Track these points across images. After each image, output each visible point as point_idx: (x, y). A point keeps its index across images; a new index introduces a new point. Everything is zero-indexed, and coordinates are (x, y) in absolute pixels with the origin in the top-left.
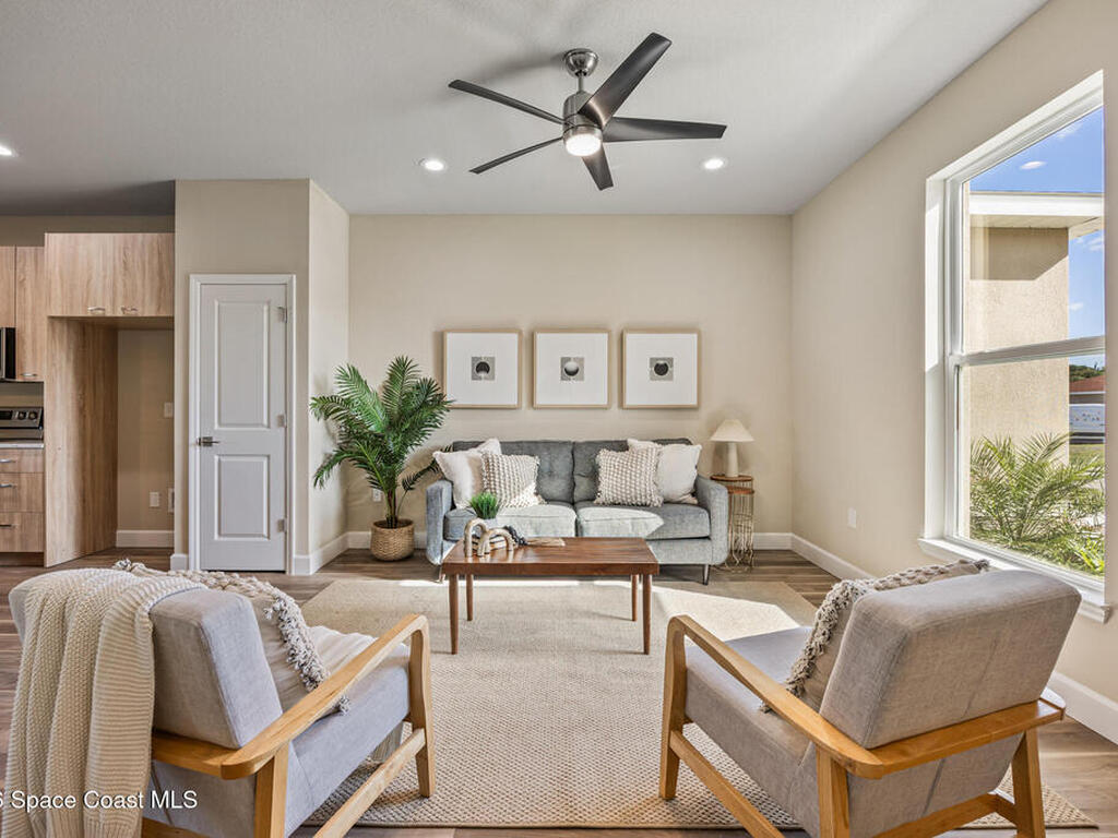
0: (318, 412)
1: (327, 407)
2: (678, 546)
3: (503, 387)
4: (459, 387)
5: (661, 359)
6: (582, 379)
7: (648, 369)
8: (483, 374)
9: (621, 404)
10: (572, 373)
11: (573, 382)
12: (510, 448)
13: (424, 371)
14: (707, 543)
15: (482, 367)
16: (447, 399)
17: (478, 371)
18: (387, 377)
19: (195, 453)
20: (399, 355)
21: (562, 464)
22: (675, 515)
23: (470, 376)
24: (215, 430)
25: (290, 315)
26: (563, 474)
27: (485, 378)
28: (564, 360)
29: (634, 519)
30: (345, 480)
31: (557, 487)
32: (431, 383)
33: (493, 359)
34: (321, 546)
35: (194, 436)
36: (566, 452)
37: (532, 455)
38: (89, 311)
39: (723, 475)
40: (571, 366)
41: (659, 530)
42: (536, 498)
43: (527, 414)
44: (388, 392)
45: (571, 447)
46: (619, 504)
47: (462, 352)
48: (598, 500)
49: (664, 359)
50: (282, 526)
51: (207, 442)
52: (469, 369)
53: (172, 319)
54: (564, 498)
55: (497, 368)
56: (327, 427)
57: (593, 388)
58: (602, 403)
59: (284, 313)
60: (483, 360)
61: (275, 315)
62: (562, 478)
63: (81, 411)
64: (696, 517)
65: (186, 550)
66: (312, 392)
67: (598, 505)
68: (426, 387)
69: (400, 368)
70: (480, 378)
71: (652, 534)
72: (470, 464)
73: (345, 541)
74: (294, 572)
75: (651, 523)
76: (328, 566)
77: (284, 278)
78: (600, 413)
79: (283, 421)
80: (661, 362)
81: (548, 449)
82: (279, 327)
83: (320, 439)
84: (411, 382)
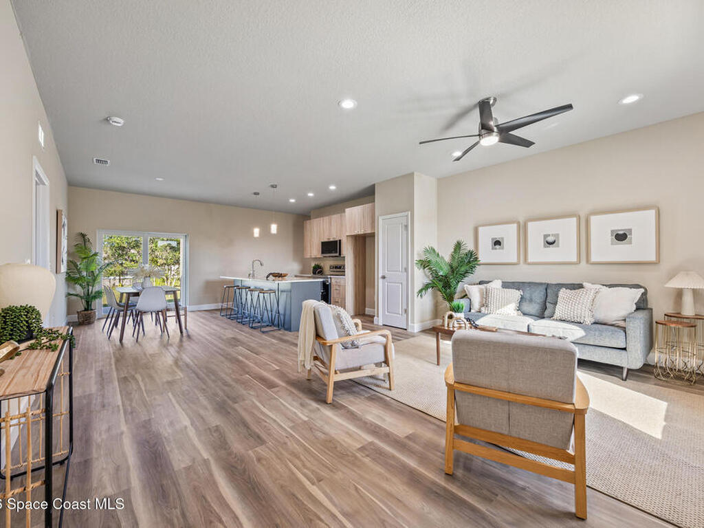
0: (419, 267)
1: (424, 264)
2: (599, 350)
3: (509, 253)
4: (485, 254)
5: (620, 230)
6: (559, 246)
7: (610, 239)
8: (497, 247)
9: (588, 261)
10: (551, 243)
11: (551, 248)
12: (506, 285)
13: (469, 246)
14: (624, 352)
15: (497, 243)
16: (479, 259)
17: (495, 245)
18: (453, 250)
19: (381, 280)
20: (458, 239)
21: (538, 295)
22: (596, 330)
23: (491, 247)
24: (387, 273)
25: (408, 228)
26: (538, 301)
27: (499, 249)
28: (546, 236)
29: (564, 329)
30: (435, 296)
31: (534, 308)
32: (472, 252)
33: (503, 238)
34: (422, 322)
35: (380, 275)
36: (542, 288)
37: (519, 290)
38: (356, 233)
39: (679, 313)
40: (550, 239)
41: (581, 338)
42: (516, 312)
43: (523, 267)
44: (453, 257)
45: (544, 287)
46: (564, 321)
47: (487, 235)
48: (555, 317)
49: (624, 230)
50: (406, 311)
51: (384, 277)
52: (490, 244)
53: (374, 233)
54: (537, 315)
55: (505, 243)
56: (425, 272)
57: (567, 251)
58: (573, 261)
59: (406, 226)
60: (498, 239)
61: (403, 227)
62: (538, 303)
63: (355, 266)
64: (613, 334)
65: (378, 317)
66: (416, 258)
67: (554, 319)
68: (471, 254)
69: (458, 246)
70: (496, 249)
71: (577, 339)
72: (480, 291)
73: (435, 323)
74: (409, 330)
75: (577, 333)
76: (425, 331)
77: (406, 213)
78: (571, 266)
79: (406, 270)
80: (621, 232)
81: (529, 287)
82: (405, 232)
83: (420, 277)
84: (463, 252)
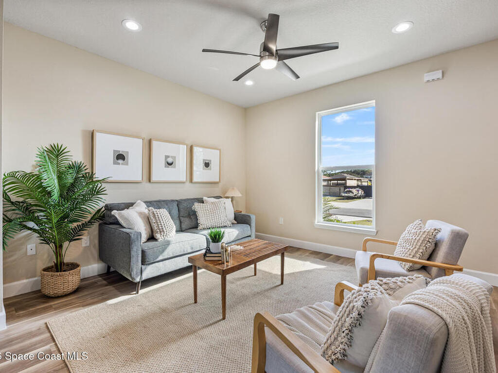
5: (207, 160)
6: (175, 167)
7: (202, 165)
8: (120, 161)
9: (191, 181)
10: (170, 164)
11: (170, 169)
15: (120, 157)
16: (96, 175)
17: (117, 159)
20: (54, 142)
21: (175, 211)
23: (112, 162)
27: (122, 164)
28: (167, 157)
33: (127, 153)
40: (170, 160)
43: (146, 185)
45: (176, 203)
49: (208, 160)
52: (111, 157)
57: (179, 172)
58: (183, 180)
60: (121, 153)
68: (77, 168)
70: (119, 164)
72: (140, 216)
78: (182, 185)
80: (207, 162)
81: (167, 205)
